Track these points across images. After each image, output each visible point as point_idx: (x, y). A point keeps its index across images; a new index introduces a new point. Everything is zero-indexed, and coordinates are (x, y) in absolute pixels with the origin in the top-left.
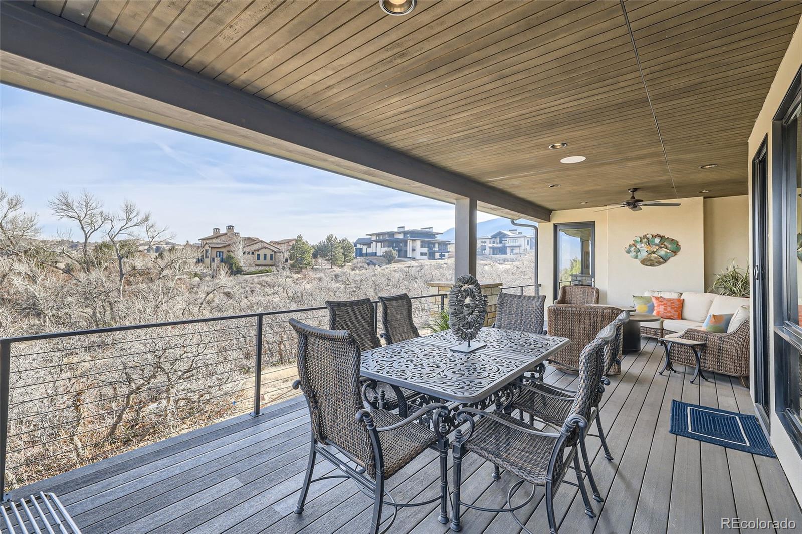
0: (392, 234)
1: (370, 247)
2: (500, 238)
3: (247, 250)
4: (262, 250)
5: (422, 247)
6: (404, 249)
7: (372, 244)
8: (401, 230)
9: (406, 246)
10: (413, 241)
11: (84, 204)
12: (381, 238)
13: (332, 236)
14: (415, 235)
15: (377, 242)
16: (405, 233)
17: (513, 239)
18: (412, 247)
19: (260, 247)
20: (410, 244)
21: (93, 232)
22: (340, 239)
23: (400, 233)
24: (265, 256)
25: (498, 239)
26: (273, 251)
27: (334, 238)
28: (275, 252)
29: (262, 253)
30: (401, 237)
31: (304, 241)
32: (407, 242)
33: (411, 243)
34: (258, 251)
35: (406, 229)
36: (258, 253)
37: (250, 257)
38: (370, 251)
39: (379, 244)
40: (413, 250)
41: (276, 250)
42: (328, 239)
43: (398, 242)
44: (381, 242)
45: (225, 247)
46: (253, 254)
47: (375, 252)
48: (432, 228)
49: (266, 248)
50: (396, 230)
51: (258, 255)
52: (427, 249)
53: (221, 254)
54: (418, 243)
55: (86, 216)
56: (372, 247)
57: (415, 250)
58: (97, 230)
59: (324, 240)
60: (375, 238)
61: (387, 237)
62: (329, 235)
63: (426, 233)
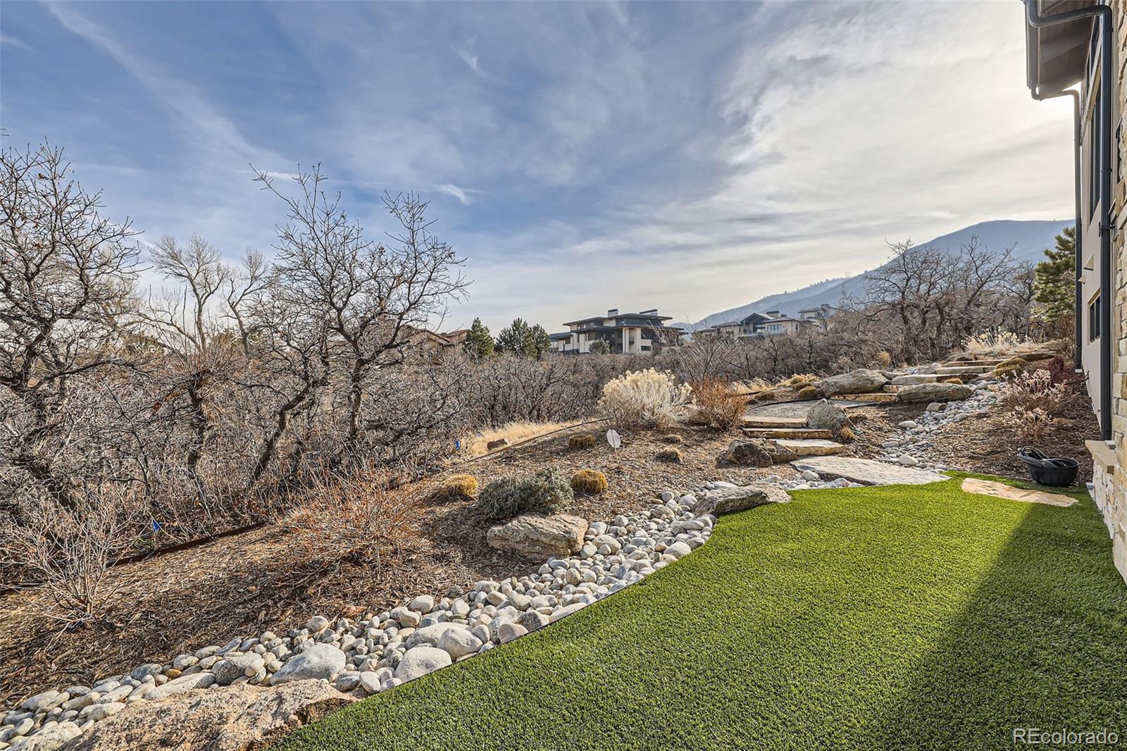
0: (599, 321)
1: (568, 342)
2: (754, 324)
4: (427, 342)
6: (617, 341)
7: (571, 338)
8: (613, 315)
9: (622, 337)
10: (631, 329)
11: (196, 255)
12: (585, 327)
13: (519, 321)
14: (631, 320)
15: (579, 332)
16: (618, 319)
17: (774, 324)
18: (629, 337)
19: (424, 338)
20: (626, 335)
21: (209, 295)
22: (531, 325)
23: (610, 319)
25: (751, 327)
26: (440, 344)
27: (523, 323)
28: (444, 346)
29: (426, 347)
30: (612, 324)
31: (483, 327)
32: (622, 331)
33: (627, 331)
34: (421, 344)
35: (620, 313)
36: (421, 348)
38: (569, 347)
39: (582, 337)
40: (631, 343)
41: (444, 343)
42: (515, 324)
43: (609, 331)
44: (585, 332)
47: (575, 348)
48: (656, 310)
49: (431, 340)
50: (605, 315)
51: (421, 351)
52: (650, 341)
54: (638, 332)
55: (198, 273)
56: (571, 342)
57: (633, 343)
58: (213, 292)
59: (509, 326)
60: (575, 328)
61: (593, 326)
62: (516, 319)
63: (649, 318)
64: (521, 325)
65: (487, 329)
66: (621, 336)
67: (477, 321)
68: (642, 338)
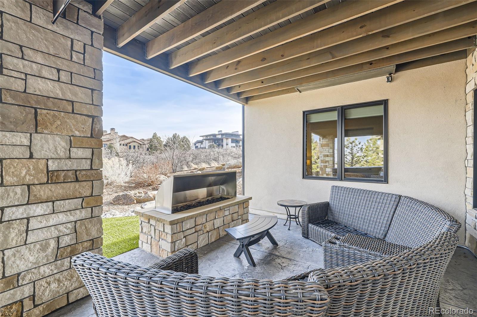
0: (215, 135)
1: (202, 144)
3: (123, 142)
4: (133, 143)
5: (232, 142)
6: (221, 144)
7: (203, 142)
8: (220, 133)
10: (227, 139)
12: (209, 138)
13: (176, 134)
14: (227, 135)
15: (206, 140)
16: (222, 135)
18: (226, 142)
19: (131, 141)
20: (225, 140)
22: (181, 136)
24: (134, 146)
26: (139, 144)
27: (177, 135)
28: (141, 145)
29: (132, 145)
30: (220, 137)
31: (158, 136)
32: (223, 140)
34: (130, 143)
35: (223, 132)
36: (130, 145)
37: (125, 147)
38: (202, 146)
39: (207, 141)
40: (227, 144)
41: (141, 143)
42: (174, 136)
43: (218, 140)
44: (208, 140)
45: (108, 141)
46: (126, 145)
47: (205, 146)
48: (238, 131)
49: (134, 142)
50: (217, 133)
51: (130, 146)
52: (235, 144)
53: (106, 145)
54: (230, 140)
59: (171, 136)
60: (205, 138)
61: (212, 137)
62: (174, 133)
63: (235, 135)
64: (177, 136)
65: (160, 137)
66: (222, 142)
67: (155, 134)
68: (232, 143)
